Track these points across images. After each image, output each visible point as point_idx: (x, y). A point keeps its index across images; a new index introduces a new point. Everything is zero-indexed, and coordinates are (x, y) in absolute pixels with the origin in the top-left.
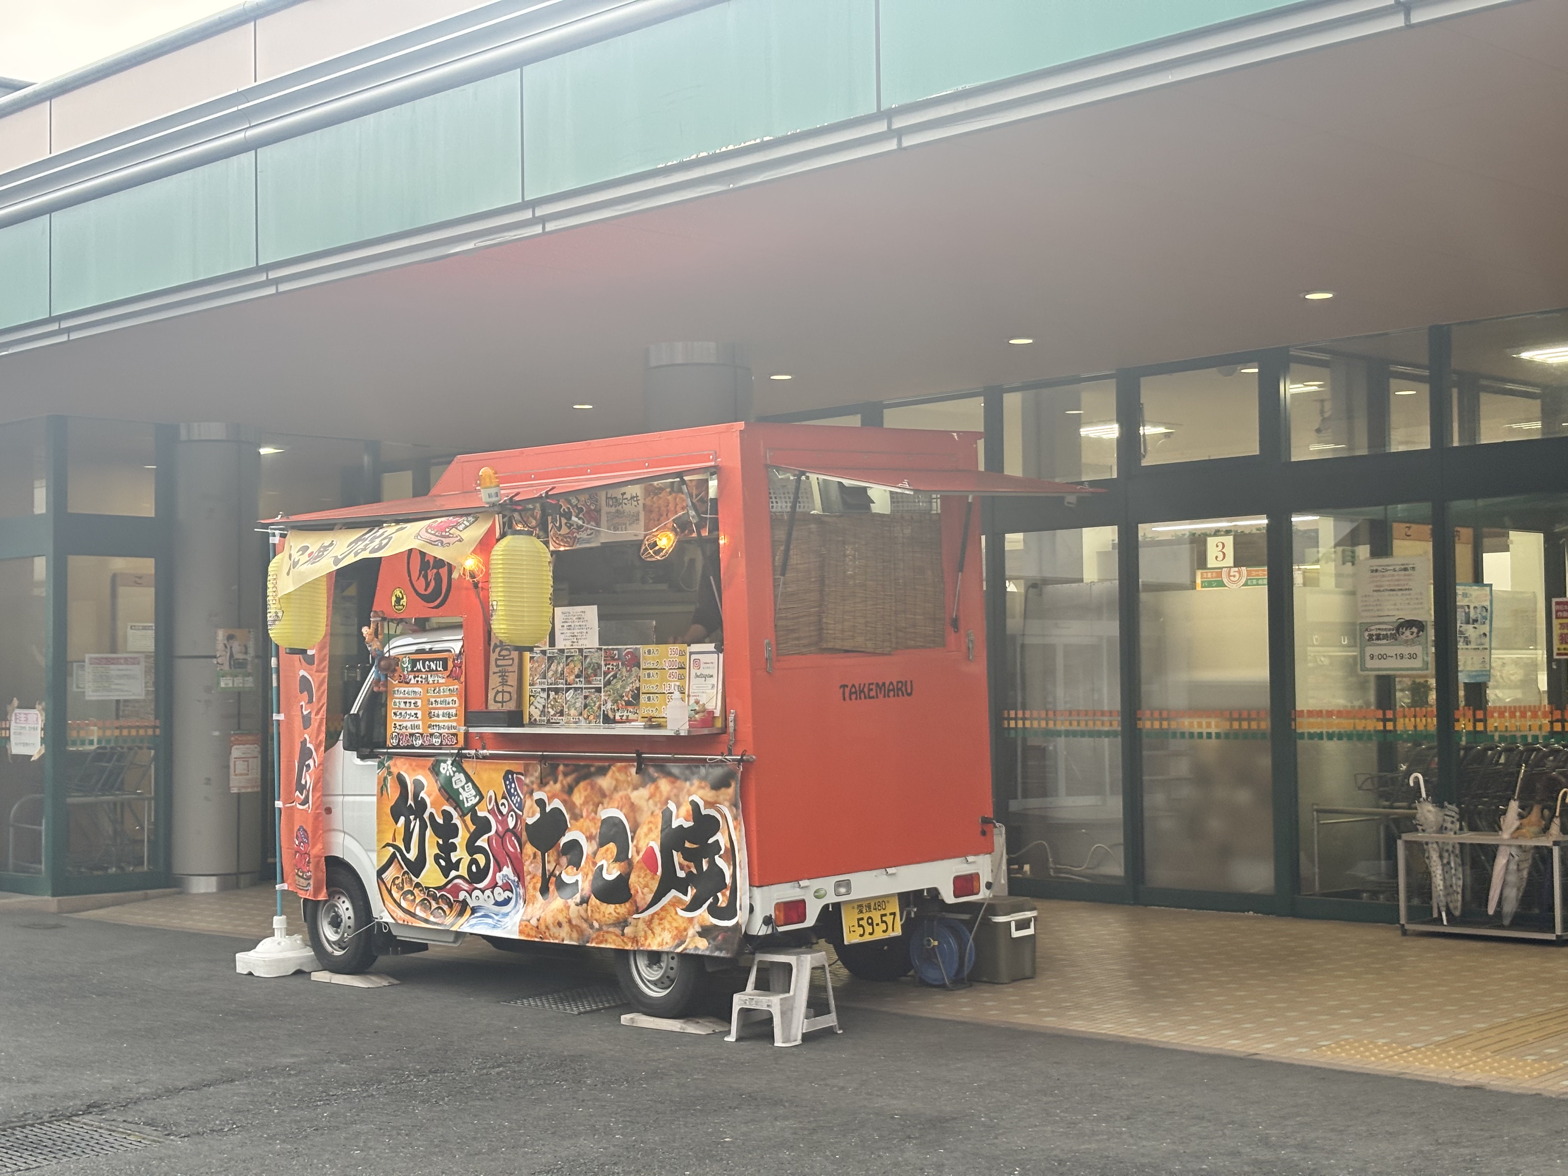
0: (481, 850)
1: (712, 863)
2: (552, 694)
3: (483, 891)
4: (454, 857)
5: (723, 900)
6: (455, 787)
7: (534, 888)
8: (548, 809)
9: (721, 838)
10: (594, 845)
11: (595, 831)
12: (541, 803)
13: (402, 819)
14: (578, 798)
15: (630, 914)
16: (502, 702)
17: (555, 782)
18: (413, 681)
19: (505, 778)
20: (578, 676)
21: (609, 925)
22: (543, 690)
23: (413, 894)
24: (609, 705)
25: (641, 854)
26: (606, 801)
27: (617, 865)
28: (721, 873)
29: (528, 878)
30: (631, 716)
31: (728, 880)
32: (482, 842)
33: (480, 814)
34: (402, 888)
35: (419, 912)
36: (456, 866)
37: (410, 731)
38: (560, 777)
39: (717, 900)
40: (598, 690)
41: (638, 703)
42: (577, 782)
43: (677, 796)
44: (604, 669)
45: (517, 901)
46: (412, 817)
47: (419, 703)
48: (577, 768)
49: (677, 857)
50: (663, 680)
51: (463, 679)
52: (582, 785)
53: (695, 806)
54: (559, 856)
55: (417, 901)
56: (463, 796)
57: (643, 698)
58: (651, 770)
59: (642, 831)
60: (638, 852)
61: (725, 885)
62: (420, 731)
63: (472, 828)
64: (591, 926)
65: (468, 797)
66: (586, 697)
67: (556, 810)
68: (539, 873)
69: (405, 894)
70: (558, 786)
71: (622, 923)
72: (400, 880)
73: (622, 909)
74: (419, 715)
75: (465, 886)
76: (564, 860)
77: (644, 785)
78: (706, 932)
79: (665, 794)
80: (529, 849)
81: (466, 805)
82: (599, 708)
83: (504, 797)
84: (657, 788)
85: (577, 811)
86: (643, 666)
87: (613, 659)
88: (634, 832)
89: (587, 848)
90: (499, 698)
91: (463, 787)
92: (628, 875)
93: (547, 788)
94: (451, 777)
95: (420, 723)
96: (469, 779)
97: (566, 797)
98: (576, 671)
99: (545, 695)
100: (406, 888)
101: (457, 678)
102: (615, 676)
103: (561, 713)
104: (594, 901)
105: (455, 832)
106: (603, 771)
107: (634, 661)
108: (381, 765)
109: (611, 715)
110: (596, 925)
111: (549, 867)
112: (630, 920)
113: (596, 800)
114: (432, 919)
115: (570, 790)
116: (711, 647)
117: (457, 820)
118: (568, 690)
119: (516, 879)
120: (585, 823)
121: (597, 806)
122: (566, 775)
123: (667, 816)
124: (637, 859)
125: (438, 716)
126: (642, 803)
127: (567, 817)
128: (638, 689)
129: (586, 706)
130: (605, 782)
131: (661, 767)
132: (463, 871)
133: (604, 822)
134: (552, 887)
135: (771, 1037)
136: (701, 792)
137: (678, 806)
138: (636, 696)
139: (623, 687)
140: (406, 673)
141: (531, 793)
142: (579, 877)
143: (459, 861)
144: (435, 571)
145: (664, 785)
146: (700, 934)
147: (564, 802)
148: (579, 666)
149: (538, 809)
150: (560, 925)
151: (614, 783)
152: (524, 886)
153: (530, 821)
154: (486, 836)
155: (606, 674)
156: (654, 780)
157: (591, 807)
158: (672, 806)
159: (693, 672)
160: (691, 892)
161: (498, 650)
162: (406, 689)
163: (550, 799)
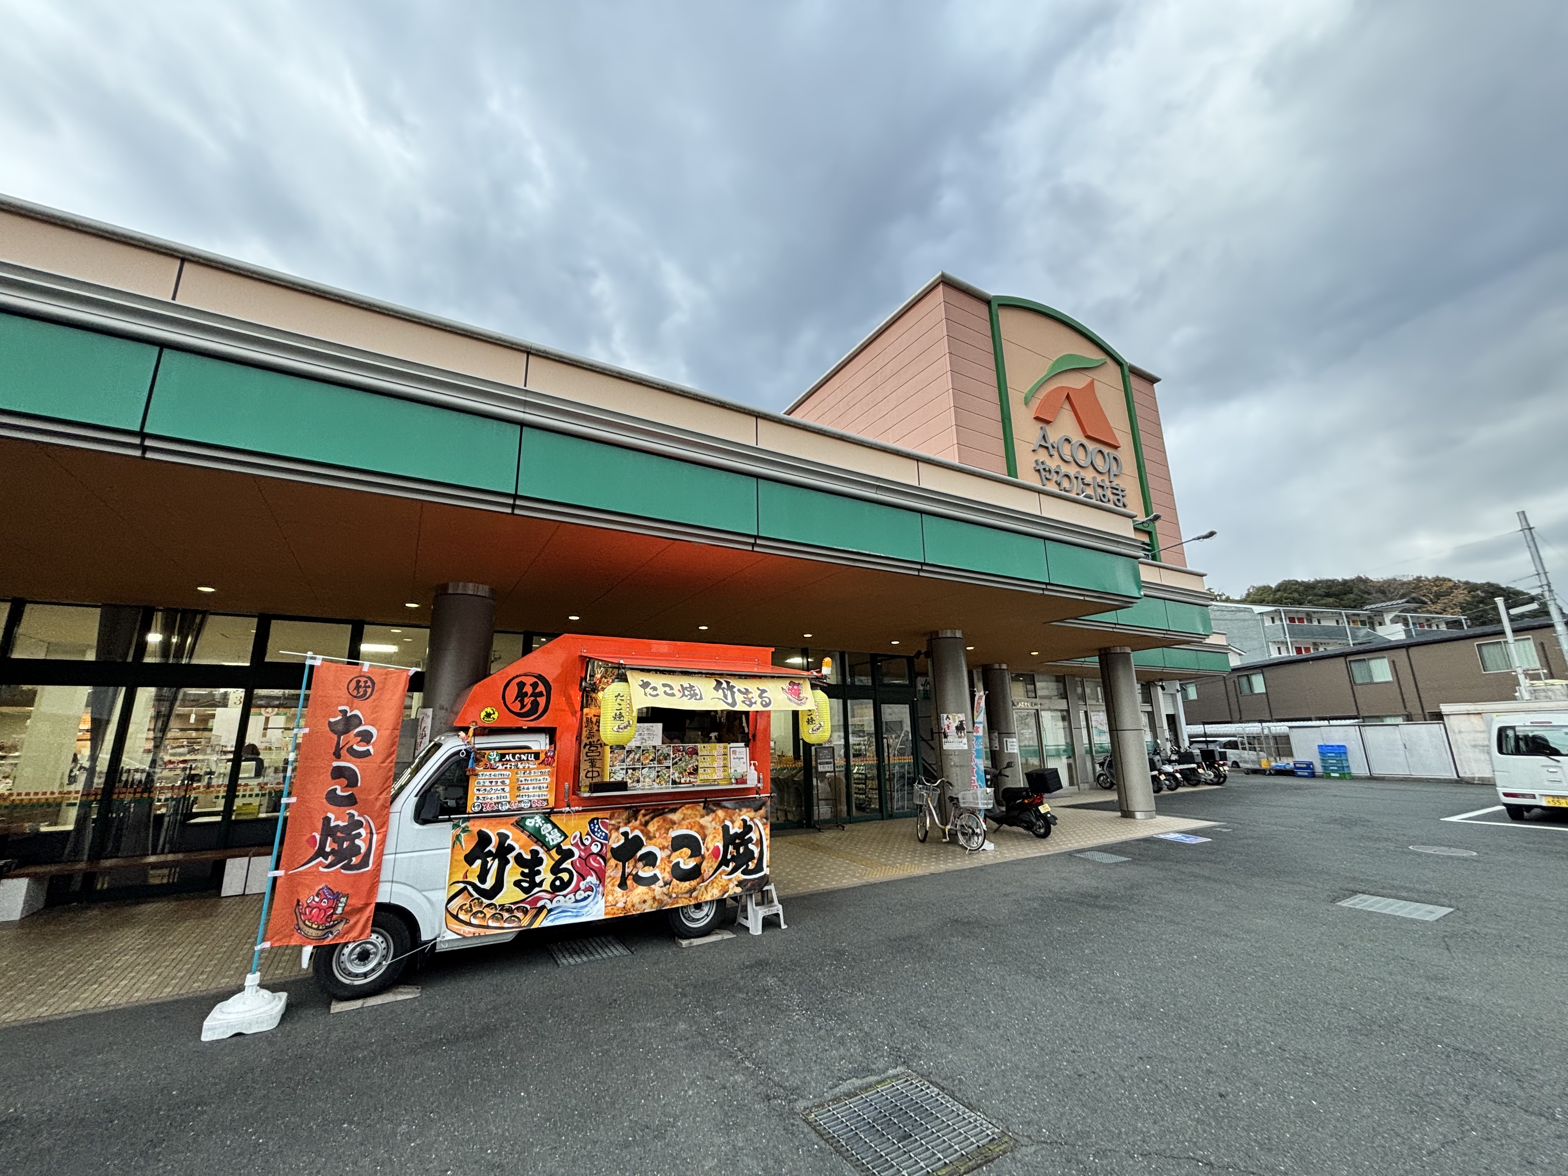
0: (566, 870)
1: (747, 848)
2: (630, 771)
3: (565, 896)
4: (538, 879)
5: (751, 866)
6: (543, 833)
7: (613, 885)
8: (630, 836)
9: (754, 835)
10: (668, 852)
11: (667, 843)
12: (625, 834)
13: (478, 862)
14: (652, 827)
15: (698, 884)
16: (592, 777)
17: (636, 820)
18: (500, 767)
19: (590, 823)
20: (652, 760)
21: (683, 894)
22: (622, 769)
23: (482, 912)
24: (677, 775)
25: (710, 851)
26: (675, 827)
27: (693, 859)
28: (752, 852)
29: (607, 880)
30: (692, 780)
31: (756, 855)
32: (567, 865)
33: (564, 847)
34: (471, 911)
35: (491, 923)
36: (540, 884)
37: (496, 800)
38: (640, 817)
39: (748, 866)
40: (668, 767)
41: (697, 773)
42: (652, 818)
43: (731, 817)
44: (672, 756)
45: (595, 896)
46: (489, 859)
47: (507, 781)
48: (654, 811)
49: (731, 848)
50: (713, 761)
51: (555, 764)
52: (656, 820)
53: (744, 821)
54: (636, 862)
55: (488, 916)
56: (549, 838)
57: (700, 771)
58: (711, 806)
59: (709, 839)
60: (708, 850)
61: (754, 858)
62: (508, 799)
63: (557, 857)
64: (670, 897)
65: (554, 838)
66: (658, 772)
67: (637, 837)
68: (620, 874)
69: (475, 915)
70: (638, 822)
71: (691, 891)
72: (468, 906)
73: (694, 883)
74: (507, 789)
75: (548, 896)
76: (640, 864)
77: (708, 814)
78: (740, 884)
79: (722, 818)
80: (613, 862)
81: (551, 843)
82: (669, 777)
83: (588, 834)
84: (716, 815)
85: (652, 835)
86: (700, 754)
87: (679, 751)
88: (704, 839)
89: (660, 854)
90: (590, 775)
91: (549, 833)
92: (701, 863)
93: (631, 824)
94: (540, 827)
95: (508, 795)
96: (555, 826)
97: (643, 828)
98: (651, 758)
99: (624, 772)
100: (475, 910)
101: (549, 764)
102: (680, 760)
103: (638, 781)
104: (675, 882)
105: (540, 861)
106: (674, 811)
107: (695, 752)
108: (456, 826)
109: (678, 780)
110: (674, 895)
111: (627, 871)
112: (698, 887)
113: (668, 826)
114: (506, 925)
115: (646, 824)
116: (743, 744)
117: (542, 854)
118: (643, 768)
119: (598, 882)
120: (659, 841)
121: (669, 829)
122: (644, 815)
123: (726, 829)
124: (707, 854)
125: (528, 789)
126: (709, 825)
127: (644, 839)
128: (697, 766)
129: (658, 776)
130: (675, 817)
131: (718, 805)
132: (546, 886)
133: (674, 839)
134: (629, 882)
135: (780, 926)
136: (748, 814)
137: (733, 822)
138: (696, 770)
139: (687, 765)
140: (493, 762)
141: (617, 829)
142: (657, 871)
143: (542, 881)
144: (532, 698)
145: (721, 813)
146: (737, 886)
147: (642, 831)
148: (653, 755)
149: (623, 838)
150: (645, 902)
151: (682, 816)
152: (604, 886)
153: (615, 846)
154: (570, 861)
155: (673, 759)
156: (714, 811)
157: (663, 831)
158: (728, 823)
159: (732, 756)
160: (732, 865)
161: (588, 747)
162: (493, 773)
163: (632, 831)
